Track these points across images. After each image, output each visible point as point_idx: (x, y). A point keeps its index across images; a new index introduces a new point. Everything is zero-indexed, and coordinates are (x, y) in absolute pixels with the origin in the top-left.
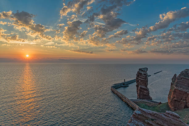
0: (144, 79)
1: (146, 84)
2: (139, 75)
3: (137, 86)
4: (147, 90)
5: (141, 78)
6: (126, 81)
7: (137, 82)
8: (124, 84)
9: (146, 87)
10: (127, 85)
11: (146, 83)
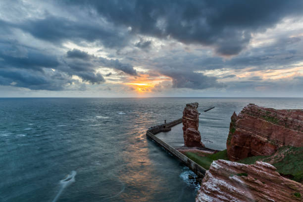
0: (192, 118)
1: (196, 125)
2: (187, 113)
3: (184, 129)
4: (198, 134)
5: (190, 117)
6: (168, 122)
7: (184, 123)
8: (164, 127)
9: (197, 129)
10: (169, 127)
11: (195, 123)
